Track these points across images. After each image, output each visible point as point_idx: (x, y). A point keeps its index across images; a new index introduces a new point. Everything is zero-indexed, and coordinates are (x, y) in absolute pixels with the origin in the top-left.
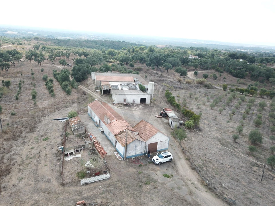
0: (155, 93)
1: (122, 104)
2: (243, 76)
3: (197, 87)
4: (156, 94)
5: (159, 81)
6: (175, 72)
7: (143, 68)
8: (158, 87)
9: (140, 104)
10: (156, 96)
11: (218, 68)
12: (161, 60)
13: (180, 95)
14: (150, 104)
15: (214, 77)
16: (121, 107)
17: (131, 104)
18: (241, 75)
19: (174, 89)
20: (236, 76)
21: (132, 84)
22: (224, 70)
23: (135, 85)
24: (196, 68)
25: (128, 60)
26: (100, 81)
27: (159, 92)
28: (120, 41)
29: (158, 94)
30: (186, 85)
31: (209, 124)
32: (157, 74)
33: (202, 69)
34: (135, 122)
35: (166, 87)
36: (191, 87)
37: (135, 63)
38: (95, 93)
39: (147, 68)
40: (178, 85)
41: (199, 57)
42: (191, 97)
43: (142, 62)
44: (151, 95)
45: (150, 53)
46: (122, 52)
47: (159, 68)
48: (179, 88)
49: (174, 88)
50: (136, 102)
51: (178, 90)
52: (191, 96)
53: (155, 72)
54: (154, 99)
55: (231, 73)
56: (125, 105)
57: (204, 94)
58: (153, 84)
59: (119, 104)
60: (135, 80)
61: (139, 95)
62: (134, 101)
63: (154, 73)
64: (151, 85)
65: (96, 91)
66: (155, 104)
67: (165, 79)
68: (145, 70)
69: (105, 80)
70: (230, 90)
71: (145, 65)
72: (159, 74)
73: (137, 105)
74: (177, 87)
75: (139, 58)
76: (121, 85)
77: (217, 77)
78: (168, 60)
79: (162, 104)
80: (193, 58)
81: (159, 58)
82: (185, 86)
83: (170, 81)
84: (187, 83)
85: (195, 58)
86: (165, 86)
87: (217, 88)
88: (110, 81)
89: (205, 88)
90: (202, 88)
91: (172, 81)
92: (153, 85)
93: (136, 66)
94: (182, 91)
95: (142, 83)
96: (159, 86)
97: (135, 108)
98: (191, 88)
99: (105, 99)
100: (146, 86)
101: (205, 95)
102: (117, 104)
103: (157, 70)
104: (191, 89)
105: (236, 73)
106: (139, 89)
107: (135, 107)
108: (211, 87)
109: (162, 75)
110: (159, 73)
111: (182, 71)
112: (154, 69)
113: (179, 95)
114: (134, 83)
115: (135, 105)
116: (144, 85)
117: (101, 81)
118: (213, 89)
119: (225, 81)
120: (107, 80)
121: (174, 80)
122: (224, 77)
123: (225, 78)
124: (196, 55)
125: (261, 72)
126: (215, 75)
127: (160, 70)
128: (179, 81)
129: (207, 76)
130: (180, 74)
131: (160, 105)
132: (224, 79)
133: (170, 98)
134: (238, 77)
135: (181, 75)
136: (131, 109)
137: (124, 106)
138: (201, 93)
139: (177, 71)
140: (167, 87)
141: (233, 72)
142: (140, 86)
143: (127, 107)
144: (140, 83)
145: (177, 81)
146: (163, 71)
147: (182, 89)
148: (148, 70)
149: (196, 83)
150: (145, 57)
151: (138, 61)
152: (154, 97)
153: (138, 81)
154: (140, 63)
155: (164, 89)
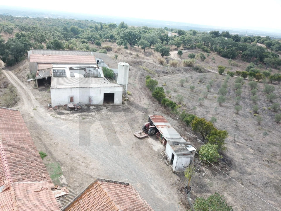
0: (130, 81)
1: (65, 107)
2: (234, 56)
3: (186, 71)
4: (132, 83)
5: (134, 63)
6: (154, 51)
7: (112, 47)
8: (133, 71)
9: (104, 105)
10: (132, 87)
11: (203, 47)
12: (135, 36)
13: (167, 84)
14: (123, 103)
15: (202, 58)
16: (62, 114)
17: (86, 105)
18: (231, 55)
19: (157, 74)
20: (225, 56)
21: (92, 67)
22: (212, 50)
23: (97, 68)
24: (178, 47)
25: (94, 38)
26: (36, 64)
27: (137, 80)
28: (88, 20)
29: (136, 83)
30: (172, 68)
31: (235, 140)
32: (131, 54)
33: (185, 49)
34: (85, 158)
35: (145, 71)
36: (178, 70)
37: (104, 42)
38: (26, 85)
39: (118, 47)
40: (161, 68)
41: (179, 35)
42: (182, 86)
43: (111, 41)
44: (124, 86)
45: (121, 29)
46: (88, 30)
47: (133, 47)
48: (163, 72)
49: (157, 72)
50: (95, 102)
51: (162, 75)
52: (182, 84)
53: (128, 51)
54: (129, 92)
55: (219, 53)
56: (71, 109)
57: (198, 80)
58: (127, 66)
59: (59, 107)
60: (98, 61)
61: (99, 89)
62: (90, 99)
63: (127, 53)
64: (124, 68)
65: (28, 80)
66: (131, 104)
67: (142, 60)
68: (116, 50)
69: (45, 62)
70: (228, 74)
71: (115, 44)
72: (134, 55)
73: (98, 108)
74: (159, 71)
75: (109, 36)
76: (71, 69)
77: (205, 58)
78: (143, 36)
79: (143, 101)
80: (173, 35)
81: (133, 34)
82: (170, 69)
83: (149, 63)
84: (171, 65)
85: (175, 36)
86: (144, 69)
87: (210, 72)
88: (54, 63)
89: (195, 72)
90: (192, 72)
91: (151, 63)
92: (126, 69)
93: (104, 45)
94: (167, 76)
95: (108, 65)
96: (135, 70)
97: (92, 116)
98: (178, 72)
99: (38, 97)
100: (115, 71)
101: (200, 81)
102: (56, 107)
103: (131, 50)
104: (178, 74)
105: (226, 53)
106: (103, 76)
107: (93, 114)
108: (202, 70)
109: (137, 55)
110: (134, 53)
111: (163, 49)
112: (126, 48)
113: (165, 83)
114: (95, 66)
115: (92, 107)
116: (111, 69)
117: (38, 63)
118: (206, 72)
119: (214, 62)
120: (50, 62)
121: (154, 62)
122: (212, 57)
123: (213, 59)
124: (176, 33)
125: (254, 51)
126: (203, 55)
127: (135, 50)
128: (161, 63)
129: (194, 56)
130: (161, 54)
131: (140, 104)
132: (213, 61)
133: (156, 91)
134: (228, 58)
135: (163, 55)
136: (84, 119)
137: (68, 112)
138: (193, 79)
139: (157, 50)
140: (147, 71)
141: (222, 52)
142: (105, 70)
143: (75, 115)
144: (106, 65)
145: (158, 62)
146: (139, 51)
147: (167, 73)
148: (119, 49)
149: (182, 66)
150: (116, 34)
151: (108, 40)
152: (128, 88)
153: (103, 62)
154: (110, 41)
155: (143, 75)
